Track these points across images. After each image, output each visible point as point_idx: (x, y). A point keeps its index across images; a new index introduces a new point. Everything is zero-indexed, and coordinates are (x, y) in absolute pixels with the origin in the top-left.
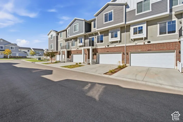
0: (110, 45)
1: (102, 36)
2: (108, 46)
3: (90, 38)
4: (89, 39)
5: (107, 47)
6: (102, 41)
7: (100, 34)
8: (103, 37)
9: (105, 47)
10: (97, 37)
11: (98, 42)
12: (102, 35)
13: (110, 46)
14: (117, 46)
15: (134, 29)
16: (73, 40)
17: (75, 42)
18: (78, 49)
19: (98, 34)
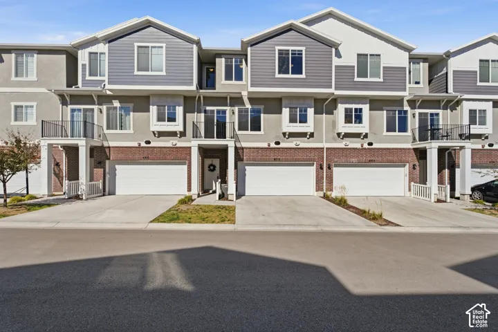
0: (284, 141)
1: (256, 112)
2: (277, 143)
5: (273, 145)
6: (256, 126)
7: (251, 104)
8: (262, 115)
9: (267, 146)
10: (240, 111)
11: (243, 127)
12: (256, 107)
13: (282, 145)
14: (303, 145)
15: (346, 110)
16: (116, 104)
17: (131, 113)
18: (148, 142)
19: (243, 104)
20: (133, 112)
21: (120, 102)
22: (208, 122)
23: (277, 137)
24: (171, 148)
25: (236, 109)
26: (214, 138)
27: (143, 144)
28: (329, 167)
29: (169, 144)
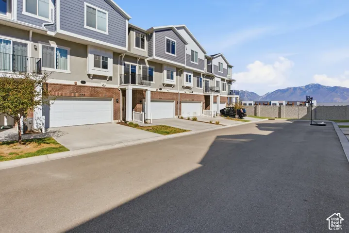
0: (163, 88)
1: (151, 71)
2: (161, 89)
3: (126, 63)
4: (125, 65)
5: (159, 90)
6: (151, 79)
7: (149, 65)
8: (154, 72)
9: (156, 91)
10: (143, 68)
11: (145, 78)
12: (152, 67)
13: (163, 90)
14: (171, 91)
16: (53, 44)
17: (69, 56)
18: (83, 82)
19: (145, 64)
20: (70, 55)
21: (57, 44)
22: (126, 72)
23: (160, 86)
24: (102, 88)
25: (142, 66)
26: (129, 83)
27: (79, 83)
28: (180, 103)
29: (100, 85)
